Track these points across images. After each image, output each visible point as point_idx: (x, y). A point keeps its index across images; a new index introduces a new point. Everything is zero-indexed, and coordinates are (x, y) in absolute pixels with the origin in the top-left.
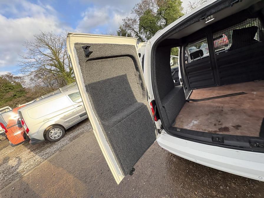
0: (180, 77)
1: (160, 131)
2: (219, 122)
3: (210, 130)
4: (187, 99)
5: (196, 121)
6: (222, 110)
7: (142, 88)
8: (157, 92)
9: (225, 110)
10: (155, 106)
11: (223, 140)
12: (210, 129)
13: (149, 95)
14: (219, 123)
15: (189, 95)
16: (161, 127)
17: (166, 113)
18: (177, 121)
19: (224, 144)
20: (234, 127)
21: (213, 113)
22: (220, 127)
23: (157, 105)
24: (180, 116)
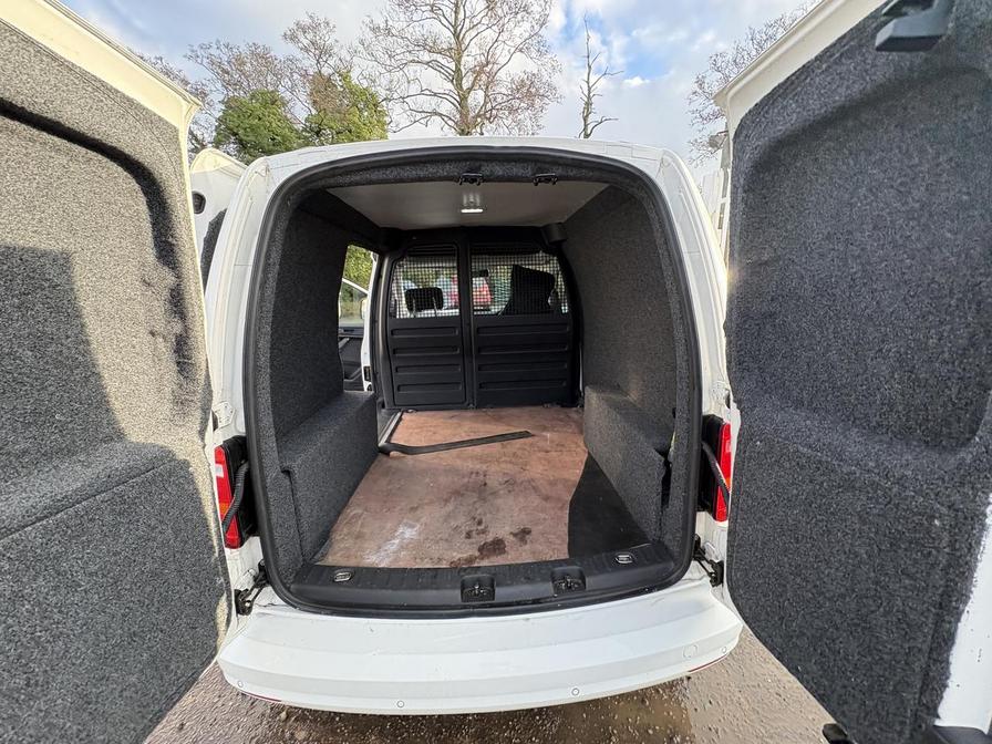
0: (366, 361)
1: (250, 598)
2: (480, 523)
3: (456, 556)
4: (382, 443)
5: (412, 527)
6: (485, 484)
7: (178, 363)
8: (265, 398)
9: (493, 482)
10: (244, 469)
11: (493, 587)
12: (455, 554)
13: (217, 406)
14: (480, 528)
15: (389, 431)
16: (255, 579)
17: (295, 500)
18: (336, 536)
19: (496, 601)
20: (515, 535)
21: (462, 495)
22: (482, 540)
23: (256, 461)
24: (353, 510)
